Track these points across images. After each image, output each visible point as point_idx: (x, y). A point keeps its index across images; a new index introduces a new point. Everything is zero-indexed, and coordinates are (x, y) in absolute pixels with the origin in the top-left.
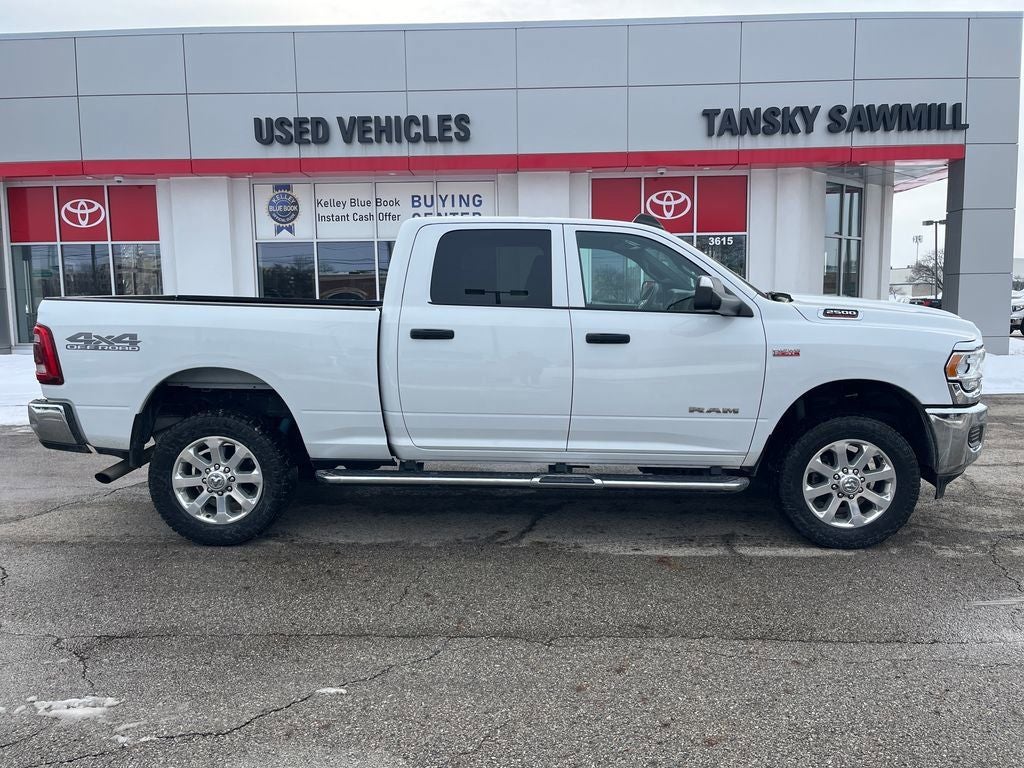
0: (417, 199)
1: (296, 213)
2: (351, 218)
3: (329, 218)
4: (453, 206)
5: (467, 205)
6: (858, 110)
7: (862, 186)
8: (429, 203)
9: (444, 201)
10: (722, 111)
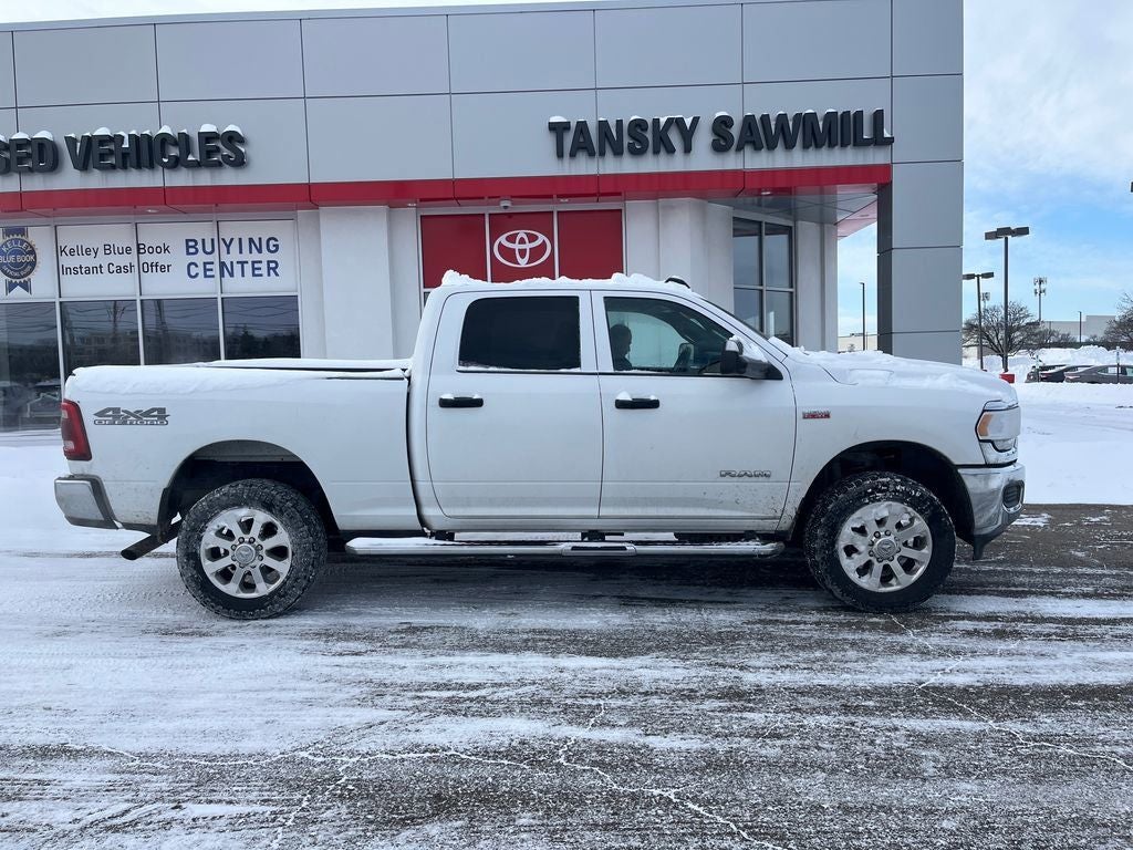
0: (191, 244)
1: (33, 264)
2: (105, 269)
3: (76, 271)
4: (241, 252)
5: (260, 251)
6: (749, 122)
7: (791, 224)
8: (209, 249)
9: (228, 247)
10: (573, 125)
